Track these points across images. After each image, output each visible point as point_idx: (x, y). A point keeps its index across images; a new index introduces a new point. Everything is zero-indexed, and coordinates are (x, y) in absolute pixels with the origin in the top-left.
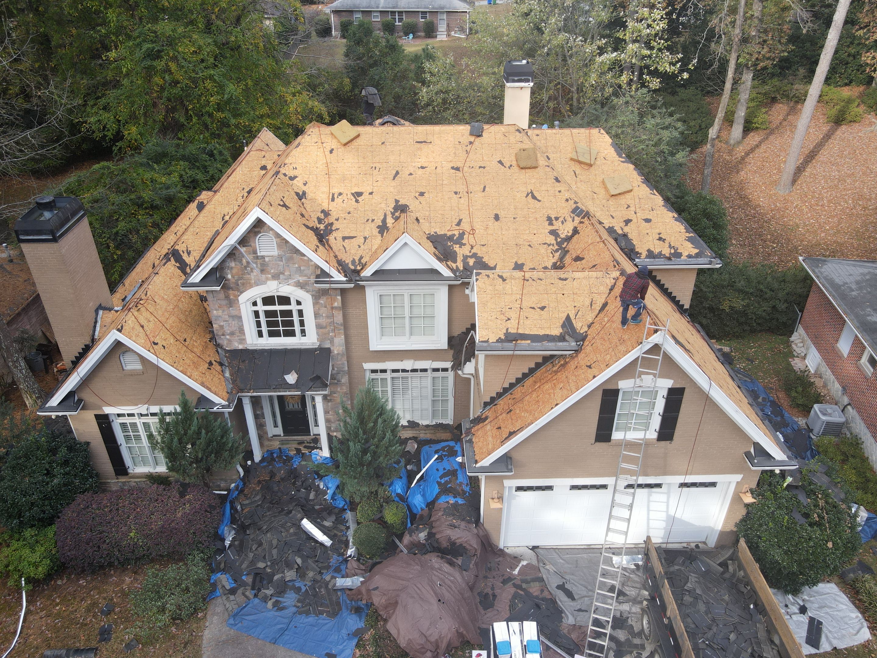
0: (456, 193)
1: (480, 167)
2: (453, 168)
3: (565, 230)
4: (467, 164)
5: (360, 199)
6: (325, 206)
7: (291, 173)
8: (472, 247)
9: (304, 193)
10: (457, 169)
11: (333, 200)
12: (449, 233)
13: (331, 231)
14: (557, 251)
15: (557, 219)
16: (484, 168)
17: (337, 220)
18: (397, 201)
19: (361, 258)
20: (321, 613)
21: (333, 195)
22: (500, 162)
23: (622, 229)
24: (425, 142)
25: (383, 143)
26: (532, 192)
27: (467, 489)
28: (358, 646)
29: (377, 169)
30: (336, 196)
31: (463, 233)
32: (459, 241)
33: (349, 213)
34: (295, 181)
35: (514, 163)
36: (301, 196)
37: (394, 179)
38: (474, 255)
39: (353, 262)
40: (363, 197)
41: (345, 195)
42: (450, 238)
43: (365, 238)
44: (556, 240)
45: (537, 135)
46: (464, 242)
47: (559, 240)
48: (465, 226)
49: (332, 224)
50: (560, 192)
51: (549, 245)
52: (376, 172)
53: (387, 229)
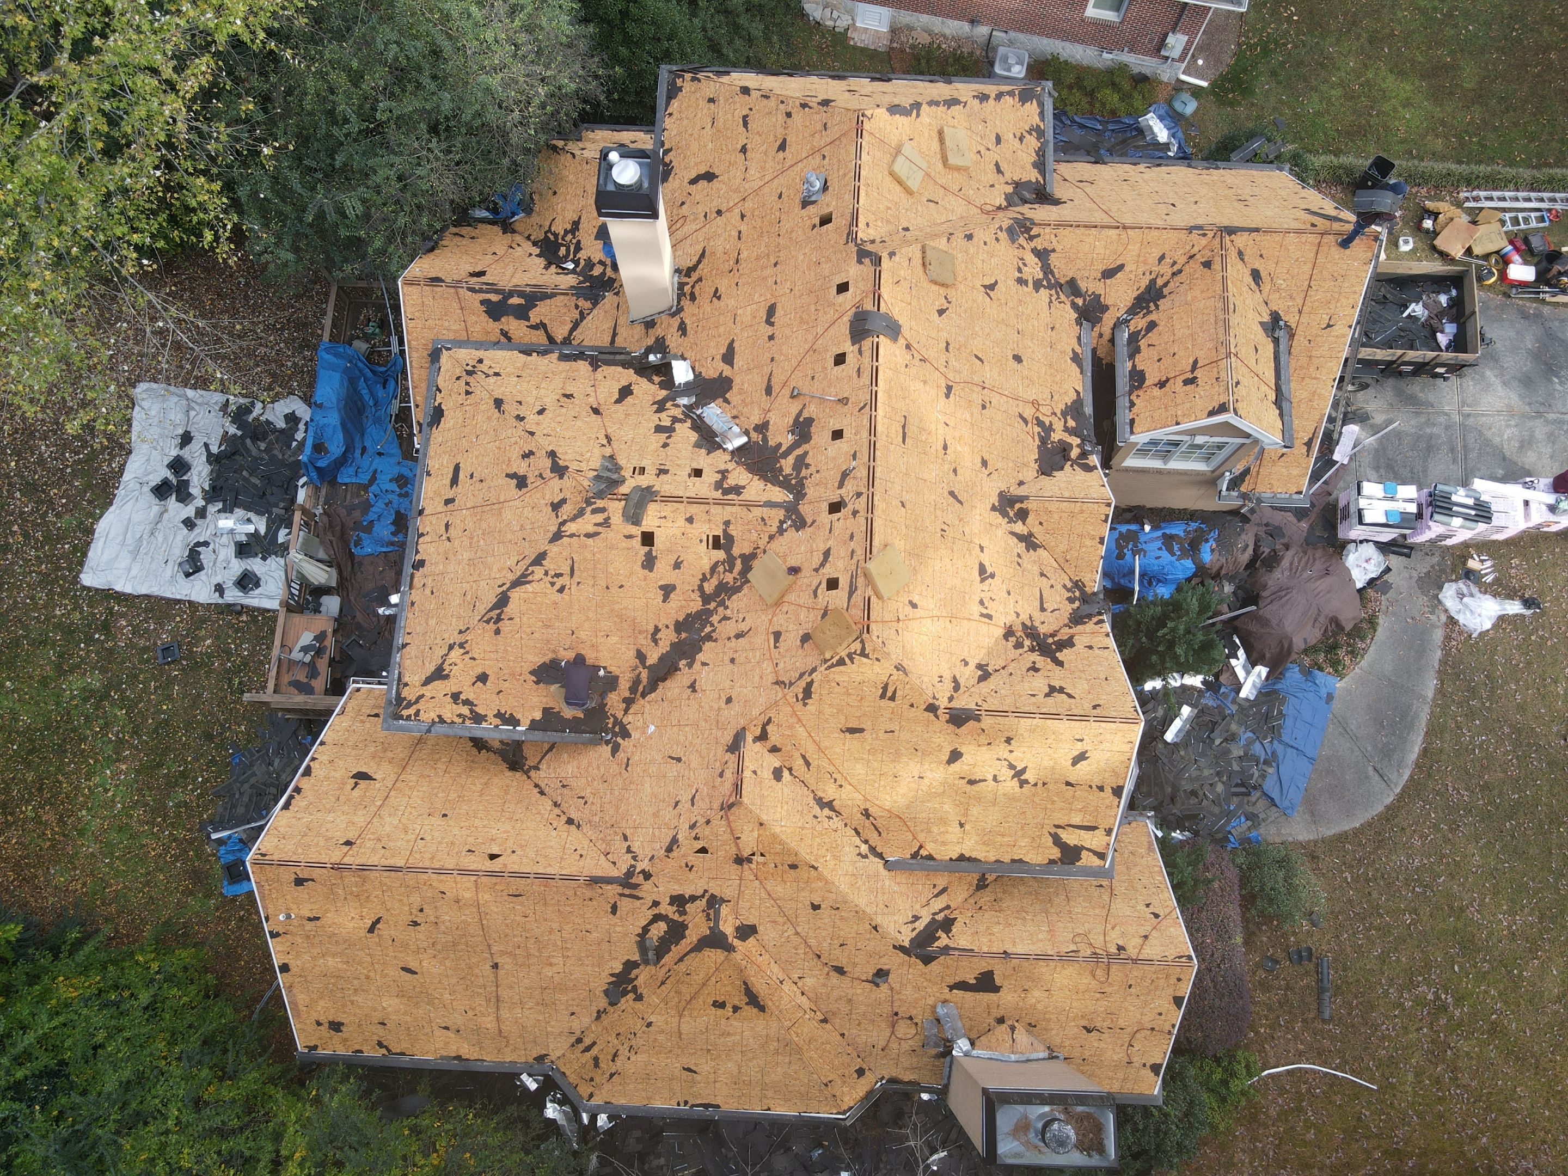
0: (984, 407)
1: (947, 350)
2: (947, 396)
3: (1034, 269)
4: (943, 369)
5: (989, 570)
6: (1000, 632)
7: (948, 686)
8: (1054, 413)
9: (980, 667)
10: (949, 388)
11: (989, 617)
12: (1037, 442)
13: (1033, 628)
14: (1057, 293)
15: (1020, 270)
16: (948, 344)
17: (1018, 615)
18: (994, 508)
19: (1065, 586)
20: (1280, 712)
21: (982, 615)
22: (941, 312)
23: (1007, 183)
24: (904, 427)
25: (903, 506)
26: (985, 287)
27: (1194, 525)
28: (1321, 669)
29: (946, 528)
30: (985, 611)
31: (1037, 418)
32: (1048, 429)
33: (1009, 593)
34: (962, 681)
35: (942, 291)
36: (985, 674)
37: (961, 503)
38: (1064, 414)
39: (1071, 600)
40: (987, 564)
41: (983, 595)
42: (1044, 441)
43: (1042, 575)
44: (1045, 287)
45: (868, 225)
46: (1047, 424)
47: (1045, 283)
48: (1029, 412)
49: (1023, 624)
50: (985, 243)
51: (1051, 302)
52: (950, 532)
53: (1031, 535)
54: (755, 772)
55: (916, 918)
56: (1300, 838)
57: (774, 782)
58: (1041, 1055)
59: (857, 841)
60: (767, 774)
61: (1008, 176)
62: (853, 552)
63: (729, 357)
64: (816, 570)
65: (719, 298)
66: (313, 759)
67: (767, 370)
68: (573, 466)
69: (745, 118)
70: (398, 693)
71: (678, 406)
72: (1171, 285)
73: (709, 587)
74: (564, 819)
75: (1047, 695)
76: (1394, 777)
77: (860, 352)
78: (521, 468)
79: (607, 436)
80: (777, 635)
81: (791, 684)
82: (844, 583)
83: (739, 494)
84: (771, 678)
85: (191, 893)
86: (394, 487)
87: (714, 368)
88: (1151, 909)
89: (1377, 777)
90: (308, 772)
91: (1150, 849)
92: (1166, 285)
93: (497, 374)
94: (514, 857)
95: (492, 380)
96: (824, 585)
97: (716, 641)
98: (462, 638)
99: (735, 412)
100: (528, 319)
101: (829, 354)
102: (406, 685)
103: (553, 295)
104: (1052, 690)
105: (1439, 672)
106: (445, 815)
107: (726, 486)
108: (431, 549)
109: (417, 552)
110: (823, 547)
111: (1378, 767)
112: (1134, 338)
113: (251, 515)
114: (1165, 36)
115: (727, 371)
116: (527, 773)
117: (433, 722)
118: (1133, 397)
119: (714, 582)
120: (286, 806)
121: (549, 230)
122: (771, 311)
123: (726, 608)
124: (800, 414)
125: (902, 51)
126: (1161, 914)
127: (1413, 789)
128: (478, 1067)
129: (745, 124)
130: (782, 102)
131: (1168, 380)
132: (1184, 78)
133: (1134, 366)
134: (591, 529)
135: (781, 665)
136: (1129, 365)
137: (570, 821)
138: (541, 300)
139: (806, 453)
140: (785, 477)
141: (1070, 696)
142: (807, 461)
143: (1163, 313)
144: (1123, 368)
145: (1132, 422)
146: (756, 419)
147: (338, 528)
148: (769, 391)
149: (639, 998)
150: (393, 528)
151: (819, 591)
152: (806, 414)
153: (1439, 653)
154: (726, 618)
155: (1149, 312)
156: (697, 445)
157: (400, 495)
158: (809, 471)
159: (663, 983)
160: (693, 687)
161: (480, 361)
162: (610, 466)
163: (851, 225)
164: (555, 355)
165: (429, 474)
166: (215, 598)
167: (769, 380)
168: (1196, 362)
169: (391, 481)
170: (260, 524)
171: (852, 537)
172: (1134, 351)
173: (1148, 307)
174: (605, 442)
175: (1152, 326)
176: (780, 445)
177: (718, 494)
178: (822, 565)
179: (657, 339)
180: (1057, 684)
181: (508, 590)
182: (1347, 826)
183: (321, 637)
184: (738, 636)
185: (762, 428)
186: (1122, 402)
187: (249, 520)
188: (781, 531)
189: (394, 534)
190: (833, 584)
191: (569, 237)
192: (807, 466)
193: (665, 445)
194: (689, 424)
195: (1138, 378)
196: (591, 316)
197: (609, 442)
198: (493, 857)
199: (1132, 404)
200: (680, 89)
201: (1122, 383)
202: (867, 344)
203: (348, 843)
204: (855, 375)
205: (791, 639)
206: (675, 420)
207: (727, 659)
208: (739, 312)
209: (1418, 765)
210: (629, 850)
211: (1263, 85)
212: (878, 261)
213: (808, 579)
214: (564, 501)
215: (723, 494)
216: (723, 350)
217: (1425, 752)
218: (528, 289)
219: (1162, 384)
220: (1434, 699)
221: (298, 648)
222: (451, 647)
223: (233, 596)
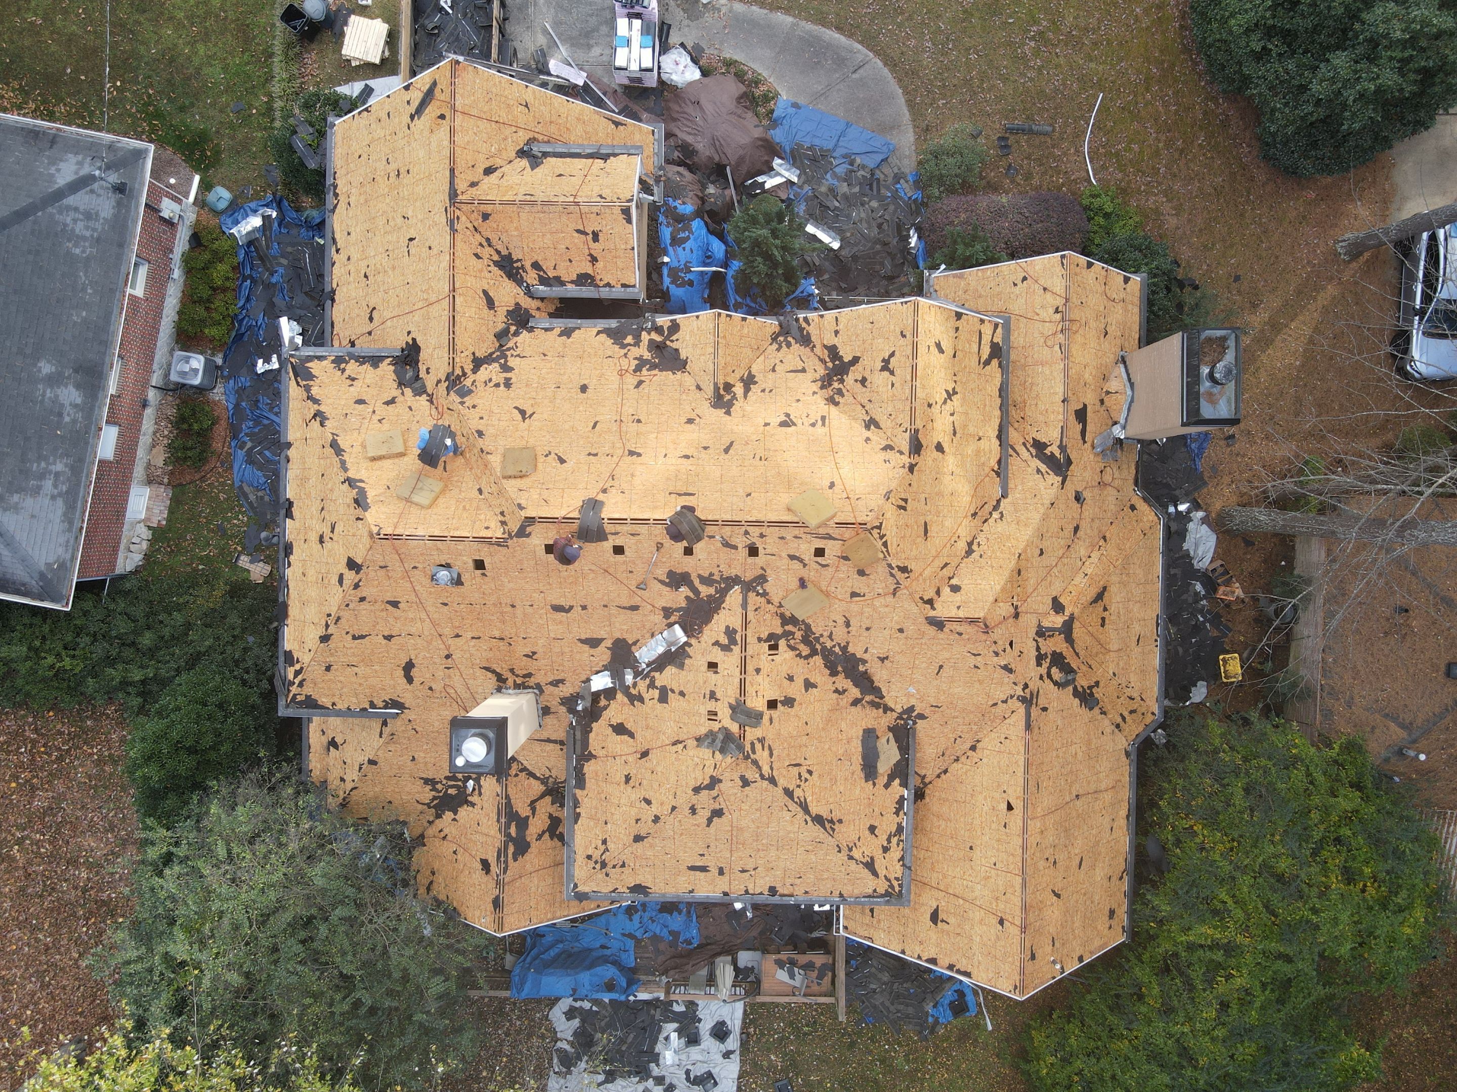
0: (639, 421)
1: (596, 455)
2: (639, 455)
3: (491, 371)
4: (615, 459)
5: (784, 418)
6: (833, 408)
7: (889, 454)
8: (625, 355)
9: (868, 427)
10: (632, 453)
11: (823, 418)
12: (656, 372)
13: (822, 379)
14: (509, 349)
15: (497, 385)
16: (589, 454)
17: (814, 393)
18: (728, 413)
19: (778, 350)
20: (809, 149)
21: (824, 424)
22: (562, 461)
23: (403, 394)
24: (680, 495)
25: (749, 495)
26: (524, 419)
27: (662, 218)
28: (772, 111)
29: (758, 457)
30: (820, 422)
31: (635, 371)
32: (641, 363)
33: (798, 401)
34: (884, 443)
35: (541, 459)
36: (871, 423)
37: (732, 443)
38: (623, 346)
39: (789, 345)
40: (779, 420)
41: (806, 424)
42: (653, 367)
43: (774, 370)
44: (506, 361)
45: (487, 528)
46: (637, 362)
47: (502, 361)
48: (631, 380)
49: (822, 388)
50: (481, 418)
51: (518, 356)
52: (761, 453)
53: (742, 379)
54: (959, 608)
55: (1039, 471)
56: (912, 139)
57: (962, 592)
58: (1123, 370)
59: (991, 521)
60: (958, 598)
61: (396, 393)
62: (796, 537)
63: (593, 643)
64: (805, 565)
65: (534, 653)
66: (919, 957)
67: (614, 611)
68: (710, 771)
69: (354, 638)
70: (882, 896)
71: (635, 685)
72: (499, 248)
73: (805, 651)
74: (970, 753)
75: (892, 373)
76: (860, 57)
77: (616, 534)
78: (705, 814)
79: (674, 744)
80: (854, 595)
81: (898, 583)
82: (820, 544)
83: (735, 631)
84: (890, 599)
85: (976, 1040)
86: (636, 917)
87: (603, 654)
88: (1019, 282)
89: (861, 71)
90: (933, 961)
91: (961, 277)
92: (498, 252)
93: (604, 842)
94: (1009, 791)
95: (610, 845)
96: (819, 559)
97: (848, 643)
98: (845, 851)
99: (649, 635)
100: (528, 817)
101: (612, 559)
102: (875, 891)
103: (507, 797)
104: (886, 366)
105: (771, 10)
106: (971, 848)
107: (726, 642)
108: (760, 882)
109: (761, 894)
110: (786, 560)
111: (852, 69)
112: (544, 281)
113: (661, 1038)
114: (162, 219)
115: (609, 643)
116: (926, 785)
117: (903, 865)
118: (601, 284)
119: (802, 647)
120: (967, 974)
121: (428, 805)
122: (558, 608)
123: (822, 635)
124: (662, 582)
125: (172, 473)
126: (1023, 274)
127: (869, 41)
128: (1133, 801)
129: (362, 637)
130: (347, 605)
131: (591, 255)
132: (192, 198)
133: (572, 282)
134: (766, 753)
135: (880, 591)
136: (570, 287)
137: (973, 748)
138: (512, 808)
139: (700, 576)
140: (717, 592)
141: (892, 354)
142: (706, 575)
143: (523, 254)
144: (572, 291)
145: (624, 286)
146: (658, 618)
147: (677, 960)
148: (634, 608)
149: (1097, 684)
150: (675, 913)
151: (824, 563)
152: (664, 578)
153: (754, 8)
154: (830, 636)
155: (523, 267)
156: (681, 666)
157: (644, 911)
158: (716, 573)
159: (1090, 667)
160: (882, 660)
161: (589, 857)
162: (709, 740)
163: (490, 543)
164: (578, 792)
165: (691, 892)
166: (736, 1057)
167: (624, 608)
168: (578, 231)
169: (631, 920)
170: (670, 1028)
171: (782, 538)
172: (559, 281)
173: (518, 268)
174: (680, 746)
175: (536, 266)
176: (687, 598)
177: (736, 649)
178: (801, 560)
179: (562, 704)
180: (879, 365)
181: (810, 816)
182: (901, 100)
183: (780, 964)
184: (848, 625)
185: (667, 612)
186: (605, 293)
187: (667, 1038)
188: (765, 594)
189: (680, 913)
190: (820, 552)
191: (439, 787)
192: (711, 574)
193: (682, 694)
194: (657, 675)
195: (584, 279)
196: (525, 763)
197: (681, 742)
198: (1010, 807)
199: (608, 285)
200: (308, 697)
201: (586, 292)
202: (609, 528)
203: (1001, 922)
204: (637, 538)
205: (859, 584)
206: (652, 685)
207: (866, 634)
208: (552, 635)
209: (851, 36)
210: (1005, 702)
211: (195, 120)
212: (530, 520)
213: (810, 574)
214: (742, 778)
215: (736, 644)
216: (586, 648)
217: (839, 29)
218: (503, 820)
219: (594, 260)
220: (794, 16)
221: (791, 982)
222: (851, 858)
223: (733, 1043)
